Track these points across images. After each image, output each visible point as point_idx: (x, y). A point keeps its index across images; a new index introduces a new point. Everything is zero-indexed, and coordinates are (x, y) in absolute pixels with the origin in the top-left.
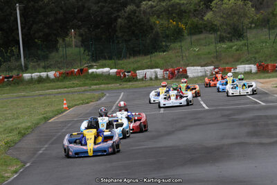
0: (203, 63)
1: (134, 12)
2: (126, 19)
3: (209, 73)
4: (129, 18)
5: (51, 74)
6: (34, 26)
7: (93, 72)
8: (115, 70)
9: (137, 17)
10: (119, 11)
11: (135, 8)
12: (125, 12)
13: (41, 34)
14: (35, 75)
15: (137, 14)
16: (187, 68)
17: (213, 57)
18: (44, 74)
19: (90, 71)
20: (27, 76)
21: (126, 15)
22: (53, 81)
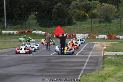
0: (85, 33)
1: (61, 6)
2: (57, 9)
3: (86, 37)
4: (58, 9)
5: (15, 32)
6: (15, 9)
7: (34, 33)
8: (44, 33)
9: (62, 8)
10: (54, 5)
11: (61, 4)
12: (57, 6)
13: (17, 13)
14: (8, 32)
15: (62, 7)
16: (77, 34)
17: (90, 30)
18: (12, 32)
19: (33, 32)
20: (4, 32)
21: (57, 7)
22: (15, 35)
